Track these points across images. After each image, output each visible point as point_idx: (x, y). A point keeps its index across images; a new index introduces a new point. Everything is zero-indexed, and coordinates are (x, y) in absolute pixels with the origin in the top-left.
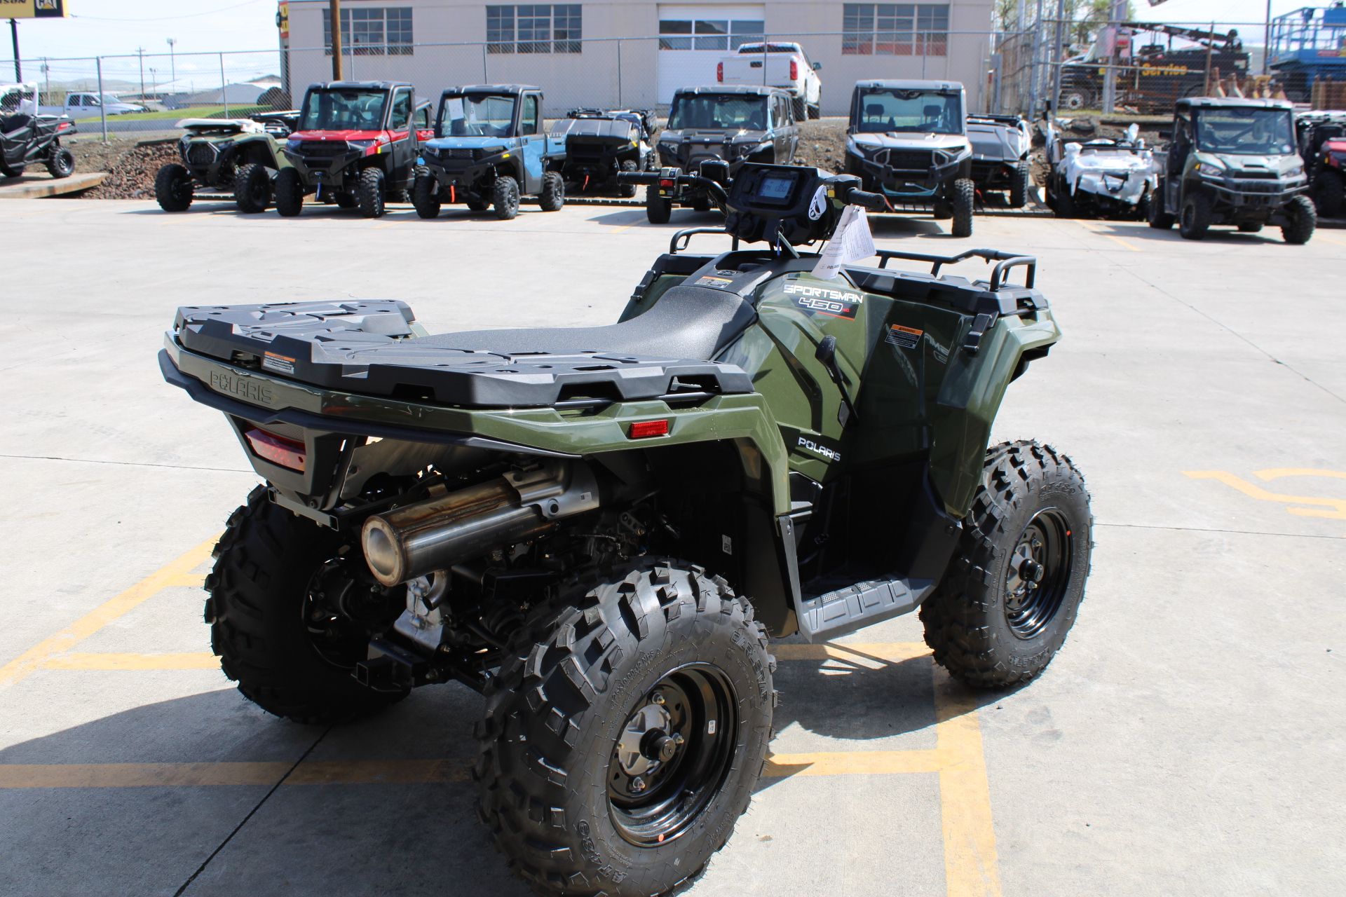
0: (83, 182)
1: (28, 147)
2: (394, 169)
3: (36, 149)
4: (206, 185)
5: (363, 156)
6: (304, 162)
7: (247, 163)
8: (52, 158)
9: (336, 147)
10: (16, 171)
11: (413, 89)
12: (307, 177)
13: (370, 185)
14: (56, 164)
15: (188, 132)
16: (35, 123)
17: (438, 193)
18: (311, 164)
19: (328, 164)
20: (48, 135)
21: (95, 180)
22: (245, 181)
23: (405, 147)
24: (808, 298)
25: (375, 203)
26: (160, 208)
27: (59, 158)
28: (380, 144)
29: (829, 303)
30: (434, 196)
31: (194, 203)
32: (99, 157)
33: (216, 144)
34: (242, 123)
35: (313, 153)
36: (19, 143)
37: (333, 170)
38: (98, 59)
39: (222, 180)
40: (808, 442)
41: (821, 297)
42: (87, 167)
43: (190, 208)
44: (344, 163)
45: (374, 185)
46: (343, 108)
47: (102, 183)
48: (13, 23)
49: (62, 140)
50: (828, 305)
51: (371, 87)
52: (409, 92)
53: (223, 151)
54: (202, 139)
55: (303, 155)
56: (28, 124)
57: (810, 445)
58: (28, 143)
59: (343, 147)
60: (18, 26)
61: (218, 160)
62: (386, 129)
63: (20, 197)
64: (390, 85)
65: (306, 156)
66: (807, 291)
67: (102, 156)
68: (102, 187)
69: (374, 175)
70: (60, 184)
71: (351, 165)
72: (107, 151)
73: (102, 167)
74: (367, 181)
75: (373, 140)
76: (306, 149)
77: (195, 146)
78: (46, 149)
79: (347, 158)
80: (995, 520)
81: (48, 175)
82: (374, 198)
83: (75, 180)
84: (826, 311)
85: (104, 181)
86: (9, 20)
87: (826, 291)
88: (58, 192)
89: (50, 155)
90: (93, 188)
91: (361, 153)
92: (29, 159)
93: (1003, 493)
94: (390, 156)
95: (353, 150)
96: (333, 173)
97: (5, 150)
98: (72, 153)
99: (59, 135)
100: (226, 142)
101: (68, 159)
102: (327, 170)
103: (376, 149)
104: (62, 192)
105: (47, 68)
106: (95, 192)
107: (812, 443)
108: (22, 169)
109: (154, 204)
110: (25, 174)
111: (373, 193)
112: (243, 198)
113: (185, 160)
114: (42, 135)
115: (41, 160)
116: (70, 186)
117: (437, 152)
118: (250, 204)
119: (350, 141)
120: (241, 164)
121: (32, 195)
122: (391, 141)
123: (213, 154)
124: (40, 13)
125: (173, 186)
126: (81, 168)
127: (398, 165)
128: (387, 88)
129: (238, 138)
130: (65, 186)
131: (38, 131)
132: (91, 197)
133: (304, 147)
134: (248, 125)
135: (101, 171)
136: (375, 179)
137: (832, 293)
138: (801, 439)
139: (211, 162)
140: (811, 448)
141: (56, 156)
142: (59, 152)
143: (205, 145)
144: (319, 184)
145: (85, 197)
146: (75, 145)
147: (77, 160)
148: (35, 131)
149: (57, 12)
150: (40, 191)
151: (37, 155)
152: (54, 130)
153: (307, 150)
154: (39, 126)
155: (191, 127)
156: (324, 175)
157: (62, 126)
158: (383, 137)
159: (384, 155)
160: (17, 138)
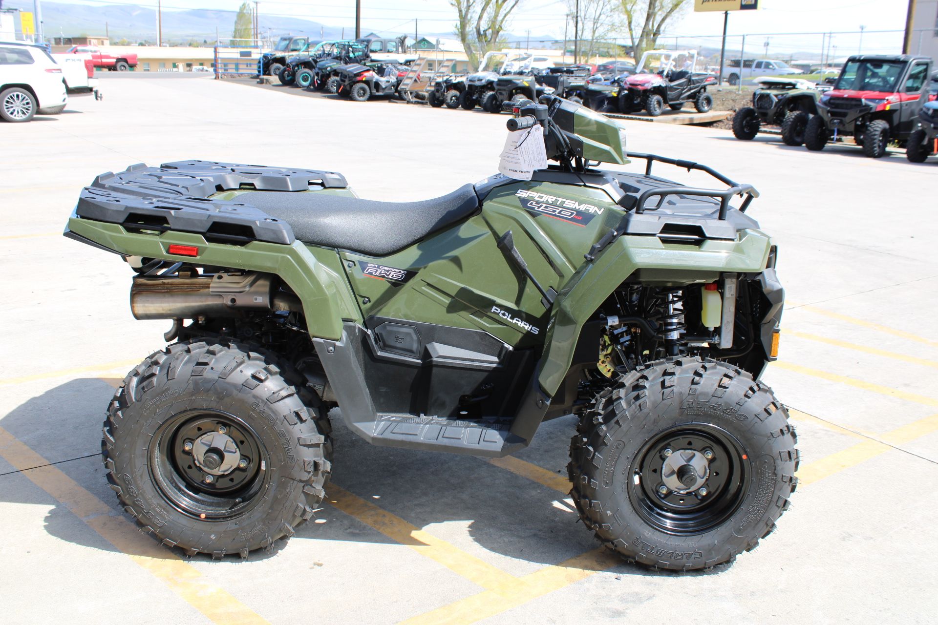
0: (714, 117)
1: (684, 92)
2: (900, 123)
3: (689, 93)
4: (768, 123)
5: (873, 111)
6: (828, 112)
7: (795, 110)
8: (698, 100)
9: (854, 103)
10: (678, 106)
11: (932, 62)
12: (828, 123)
13: (873, 133)
14: (700, 104)
15: (761, 86)
16: (691, 76)
17: (928, 144)
18: (834, 114)
19: (845, 115)
20: (698, 85)
21: (722, 116)
22: (790, 123)
23: (913, 107)
24: (537, 203)
25: (875, 147)
26: (734, 136)
27: (703, 100)
28: (889, 103)
29: (561, 209)
30: (925, 146)
31: (759, 135)
32: (731, 101)
33: (776, 96)
34: (798, 82)
35: (837, 106)
36: (678, 89)
37: (847, 119)
38: (744, 36)
39: (777, 119)
40: (502, 312)
41: (554, 204)
42: (721, 107)
43: (754, 139)
44: (857, 114)
45: (877, 133)
46: (874, 75)
47: (727, 118)
48: (726, 14)
49: (709, 88)
50: (558, 211)
51: (894, 59)
52: (927, 64)
53: (780, 100)
54: (768, 92)
55: (829, 107)
56: (687, 76)
57: (504, 314)
58: (684, 89)
59: (858, 103)
60: (729, 16)
61: (775, 106)
62: (898, 92)
63: (669, 123)
64: (910, 58)
65: (832, 108)
66: (539, 197)
67: (733, 100)
68: (726, 121)
69: (880, 125)
70: (698, 117)
71: (863, 117)
72: (737, 97)
73: (731, 108)
74: (872, 130)
75: (884, 99)
76: (833, 102)
77: (763, 96)
78: (695, 93)
79: (861, 111)
80: (615, 415)
81: (695, 110)
82: (875, 143)
83: (709, 115)
84: (555, 215)
85: (729, 117)
86: (724, 12)
87: (560, 200)
88: (695, 122)
89: (697, 97)
90: (720, 121)
91: (871, 108)
92: (683, 99)
93: (635, 393)
94: (898, 112)
95: (867, 106)
96: (848, 122)
97: (669, 93)
98: (712, 98)
99: (706, 85)
100: (782, 95)
101: (709, 101)
102: (843, 119)
103: (885, 105)
104: (698, 122)
105: (768, 44)
106: (721, 124)
107: (507, 314)
108: (681, 104)
109: (731, 134)
110: (682, 109)
111: (875, 139)
112: (786, 134)
113: (754, 105)
114: (694, 84)
115: (691, 100)
116: (704, 118)
117: (930, 112)
118: (791, 140)
119: (866, 99)
120: (791, 111)
121: (678, 122)
122: (901, 101)
123: (772, 102)
124: (744, 7)
125: (744, 122)
126: (718, 108)
127: (903, 119)
128: (906, 60)
129: (792, 93)
130: (701, 119)
131: (692, 81)
132: (717, 127)
133: (832, 101)
134: (802, 84)
135: (729, 110)
136: (878, 129)
137: (567, 202)
138: (494, 307)
139: (770, 108)
140: (505, 317)
141: (701, 98)
142: (704, 95)
143: (768, 95)
144: (836, 129)
145: (713, 127)
146: (720, 92)
147: (714, 103)
148: (690, 81)
149: (754, 6)
150: (684, 120)
151: (689, 97)
152: (702, 81)
153: (833, 104)
154: (693, 78)
155: (764, 83)
156: (841, 122)
157: (708, 79)
158: (893, 98)
159: (892, 112)
160: (678, 85)
